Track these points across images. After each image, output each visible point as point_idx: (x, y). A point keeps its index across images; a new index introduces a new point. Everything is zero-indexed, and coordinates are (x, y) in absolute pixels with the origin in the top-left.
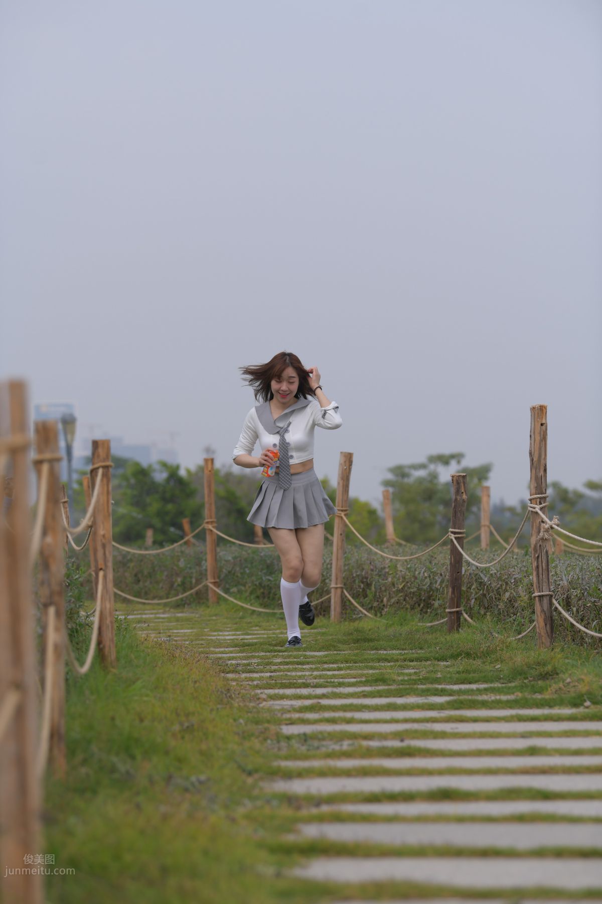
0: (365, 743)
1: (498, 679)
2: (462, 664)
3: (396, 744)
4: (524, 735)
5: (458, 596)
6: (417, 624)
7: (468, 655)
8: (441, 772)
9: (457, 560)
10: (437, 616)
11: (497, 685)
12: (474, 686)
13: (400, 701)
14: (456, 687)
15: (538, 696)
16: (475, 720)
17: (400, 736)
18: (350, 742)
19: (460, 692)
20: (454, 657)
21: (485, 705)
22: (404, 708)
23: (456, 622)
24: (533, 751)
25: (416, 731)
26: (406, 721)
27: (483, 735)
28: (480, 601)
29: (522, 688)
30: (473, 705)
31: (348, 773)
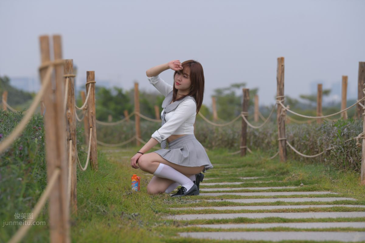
0: (206, 201)
1: (263, 175)
2: (247, 169)
3: (220, 201)
4: (274, 197)
5: (245, 141)
6: (227, 153)
7: (250, 166)
8: (239, 212)
9: (245, 126)
10: (236, 150)
11: (263, 177)
12: (253, 178)
13: (221, 184)
14: (245, 178)
15: (280, 182)
16: (253, 191)
17: (221, 198)
18: (199, 200)
19: (246, 180)
20: (244, 166)
21: (257, 185)
22: (223, 186)
23: (244, 152)
24: (278, 203)
25: (228, 196)
26: (223, 192)
27: (257, 197)
28: (255, 143)
29: (273, 178)
30: (252, 185)
31: (199, 212)
